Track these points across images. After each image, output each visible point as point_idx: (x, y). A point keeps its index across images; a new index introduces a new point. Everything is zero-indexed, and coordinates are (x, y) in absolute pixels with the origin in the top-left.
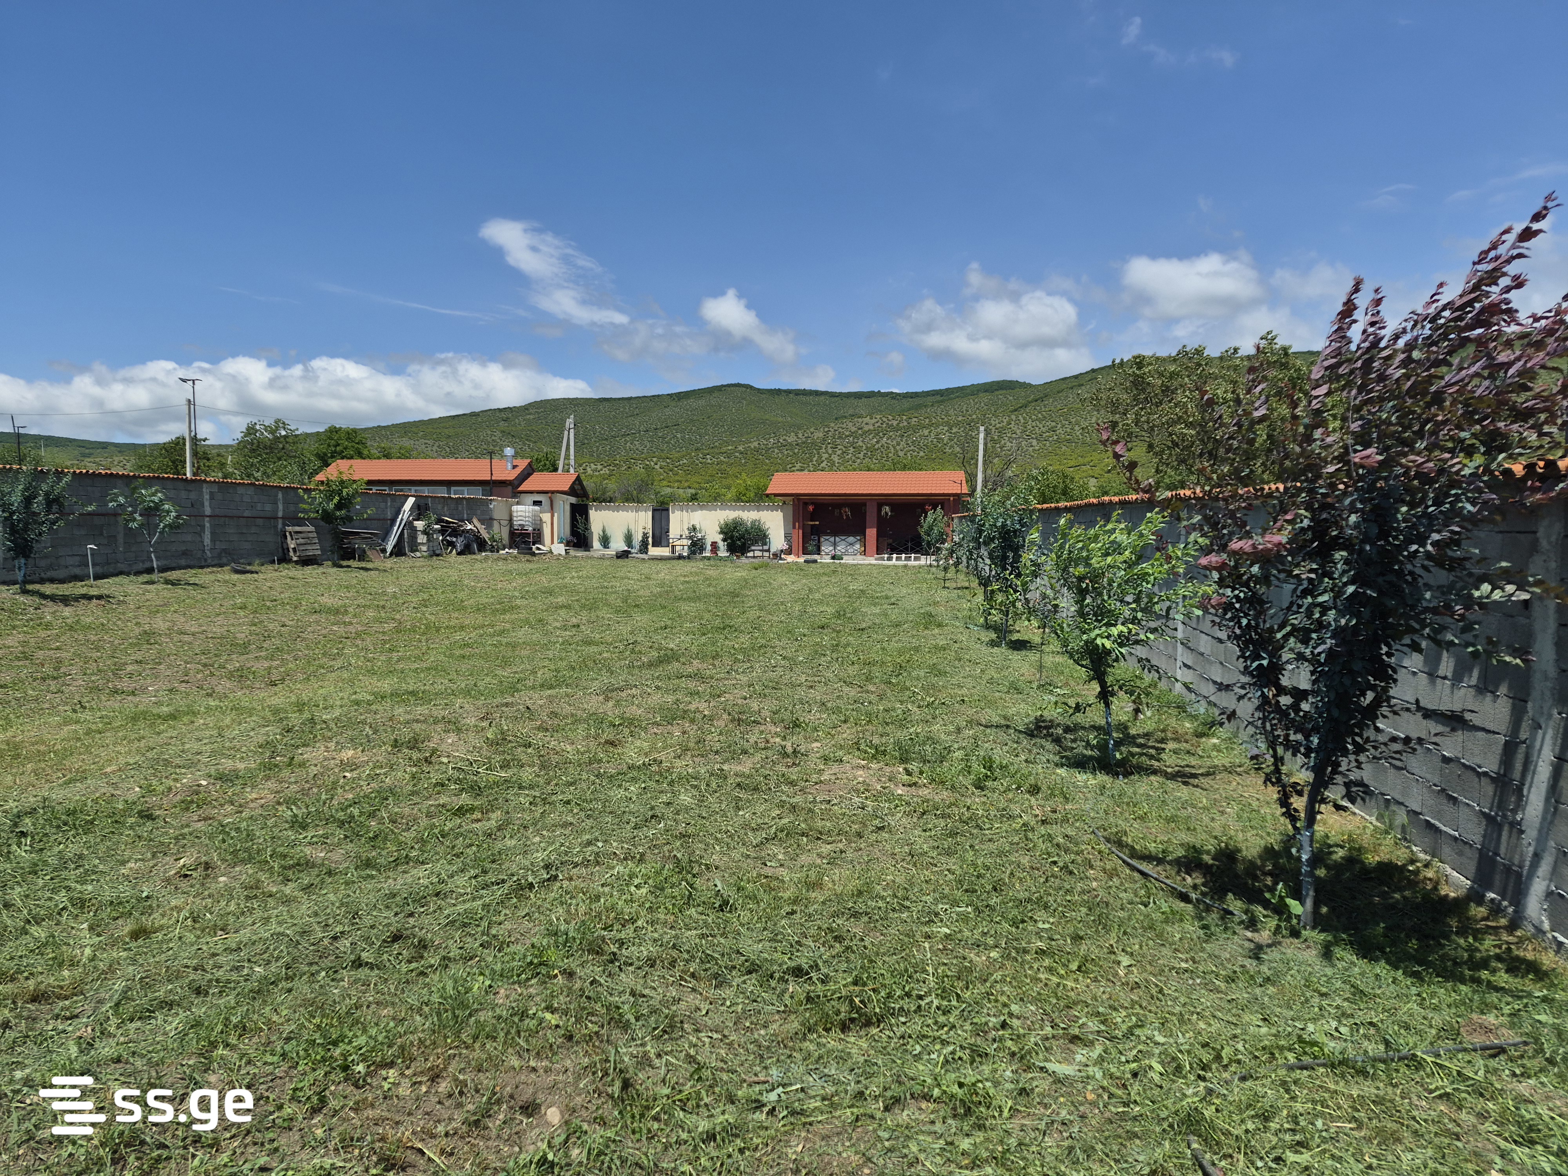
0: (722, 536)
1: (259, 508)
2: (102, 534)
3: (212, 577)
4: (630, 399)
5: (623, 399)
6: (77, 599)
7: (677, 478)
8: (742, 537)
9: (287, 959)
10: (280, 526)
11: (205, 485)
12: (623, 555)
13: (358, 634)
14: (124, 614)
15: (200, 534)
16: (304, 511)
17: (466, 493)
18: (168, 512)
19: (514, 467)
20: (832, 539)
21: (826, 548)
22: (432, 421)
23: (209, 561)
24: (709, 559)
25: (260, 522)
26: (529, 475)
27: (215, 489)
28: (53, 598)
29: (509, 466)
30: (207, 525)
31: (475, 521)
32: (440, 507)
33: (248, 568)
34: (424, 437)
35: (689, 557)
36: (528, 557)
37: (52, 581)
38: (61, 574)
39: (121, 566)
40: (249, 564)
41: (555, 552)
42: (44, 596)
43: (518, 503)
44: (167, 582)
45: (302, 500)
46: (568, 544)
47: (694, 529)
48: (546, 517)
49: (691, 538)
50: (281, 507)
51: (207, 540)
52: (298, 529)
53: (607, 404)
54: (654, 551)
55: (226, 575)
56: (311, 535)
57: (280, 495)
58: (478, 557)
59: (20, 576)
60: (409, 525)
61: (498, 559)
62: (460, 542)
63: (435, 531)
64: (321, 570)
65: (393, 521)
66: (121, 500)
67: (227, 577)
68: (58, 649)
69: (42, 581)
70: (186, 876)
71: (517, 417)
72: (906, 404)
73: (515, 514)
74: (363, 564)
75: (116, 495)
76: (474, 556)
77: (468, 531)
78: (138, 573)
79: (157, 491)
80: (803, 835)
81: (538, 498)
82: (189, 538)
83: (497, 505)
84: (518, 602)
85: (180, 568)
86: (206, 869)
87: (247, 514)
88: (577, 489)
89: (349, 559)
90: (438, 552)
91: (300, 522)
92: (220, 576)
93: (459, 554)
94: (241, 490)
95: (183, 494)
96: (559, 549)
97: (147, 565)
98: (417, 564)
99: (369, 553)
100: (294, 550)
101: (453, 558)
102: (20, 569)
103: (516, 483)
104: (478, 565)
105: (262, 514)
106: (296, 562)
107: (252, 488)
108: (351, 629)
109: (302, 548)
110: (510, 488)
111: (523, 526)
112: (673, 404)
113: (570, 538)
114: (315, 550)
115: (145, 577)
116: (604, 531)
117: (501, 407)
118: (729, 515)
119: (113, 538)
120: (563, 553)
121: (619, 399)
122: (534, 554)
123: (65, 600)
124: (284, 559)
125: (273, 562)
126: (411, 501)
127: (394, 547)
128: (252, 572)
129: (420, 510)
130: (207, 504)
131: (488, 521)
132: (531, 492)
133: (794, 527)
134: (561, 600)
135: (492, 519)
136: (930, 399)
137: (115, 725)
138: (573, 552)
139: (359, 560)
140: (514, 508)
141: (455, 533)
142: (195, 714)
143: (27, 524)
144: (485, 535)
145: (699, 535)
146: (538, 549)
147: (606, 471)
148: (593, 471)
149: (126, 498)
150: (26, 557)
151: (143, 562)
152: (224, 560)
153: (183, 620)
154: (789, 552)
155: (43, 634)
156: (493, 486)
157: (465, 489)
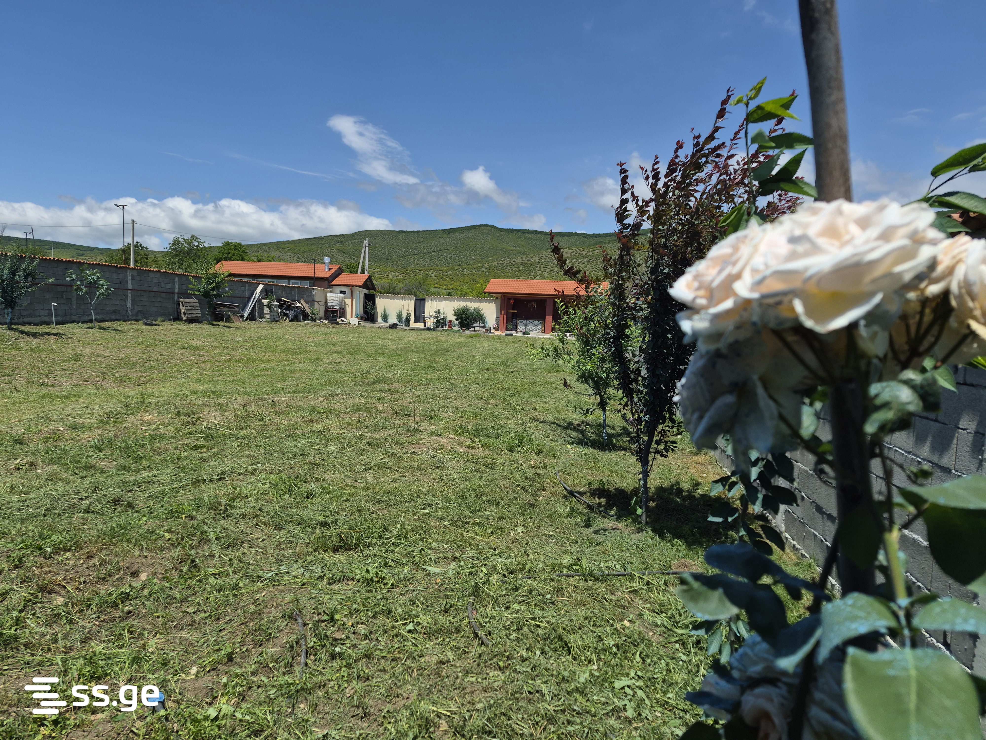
0: (455, 317)
1: (163, 285)
2: (62, 297)
3: (130, 327)
4: (418, 232)
5: (414, 232)
6: (42, 335)
7: (445, 283)
8: (467, 318)
9: (48, 506)
10: (176, 298)
11: (128, 271)
12: (394, 326)
13: (204, 362)
14: (68, 344)
15: (125, 300)
16: (192, 289)
17: (300, 284)
18: (102, 285)
19: (330, 269)
20: (524, 322)
21: (521, 327)
22: (294, 242)
23: (130, 317)
24: (446, 331)
25: (163, 295)
26: (339, 274)
27: (135, 273)
28: (27, 334)
29: (327, 269)
30: (130, 295)
31: (302, 301)
32: (280, 291)
33: (154, 322)
34: (289, 251)
35: (434, 330)
36: (334, 325)
37: (30, 324)
38: (37, 320)
39: (74, 317)
40: (155, 321)
41: (352, 323)
42: (22, 332)
43: (331, 292)
44: (101, 328)
45: (191, 283)
46: (362, 318)
47: (439, 312)
48: (348, 301)
49: (436, 317)
50: (177, 286)
51: (129, 305)
52: (187, 300)
53: (404, 235)
54: (413, 325)
55: (140, 326)
56: (195, 305)
57: (177, 279)
58: (302, 323)
59: (8, 319)
60: (259, 301)
61: (314, 325)
62: (291, 314)
63: (275, 306)
64: (201, 325)
65: (249, 299)
66: (74, 276)
67: (139, 327)
68: (19, 361)
69: (24, 324)
70: (19, 469)
71: (347, 241)
72: (592, 241)
73: (329, 298)
74: (228, 324)
75: (71, 273)
76: (299, 323)
77: (297, 307)
78: (84, 322)
79: (97, 272)
80: (388, 468)
81: (343, 289)
82: (117, 302)
83: (317, 292)
84: (311, 349)
85: (111, 320)
86: (31, 465)
87: (155, 289)
88: (368, 285)
89: (219, 321)
90: (277, 319)
91: (189, 296)
92: (135, 327)
93: (290, 321)
94: (151, 275)
95: (115, 275)
96: (354, 321)
97: (90, 318)
98: (262, 326)
99: (232, 317)
100: (184, 313)
101: (286, 323)
102: (8, 315)
103: (330, 279)
104: (301, 328)
105: (165, 290)
106: (185, 321)
107: (159, 274)
108: (202, 358)
109: (189, 312)
110: (326, 282)
111: (333, 306)
112: (445, 236)
113: (363, 315)
114: (197, 314)
115: (89, 325)
116: (385, 312)
117: (338, 234)
118: (461, 304)
119: (69, 300)
120: (357, 324)
121: (411, 232)
122: (338, 323)
123: (35, 335)
124: (178, 318)
125: (170, 320)
126: (261, 287)
127: (249, 315)
128: (155, 325)
129: (266, 293)
130: (129, 282)
131: (311, 302)
132: (340, 285)
133: (501, 314)
134: (338, 348)
135: (314, 301)
136: (608, 238)
137: (30, 399)
138: (363, 323)
139: (226, 322)
140: (329, 295)
141: (289, 308)
142: (80, 397)
143: (12, 288)
144: (308, 310)
145: (442, 316)
146: (342, 321)
147: (401, 277)
148: (393, 276)
149: (77, 275)
150: (12, 308)
151: (88, 315)
152: (140, 317)
153: (102, 349)
154: (497, 329)
155: (14, 352)
156: (316, 281)
157: (299, 281)
